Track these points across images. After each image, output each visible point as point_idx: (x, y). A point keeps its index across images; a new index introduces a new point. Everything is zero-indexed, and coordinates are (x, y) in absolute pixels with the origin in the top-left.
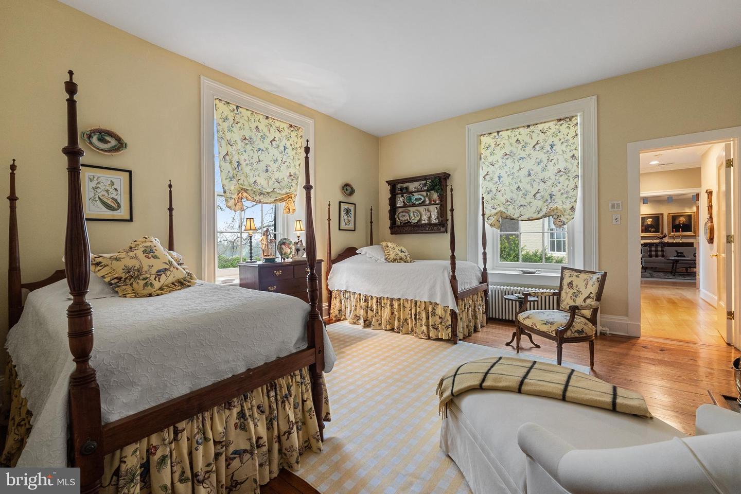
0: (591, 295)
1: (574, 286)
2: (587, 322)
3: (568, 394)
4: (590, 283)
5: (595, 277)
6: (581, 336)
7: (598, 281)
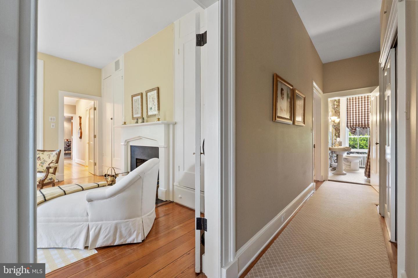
0: (53, 162)
1: (41, 159)
2: (53, 174)
3: (47, 198)
4: (52, 156)
5: (54, 153)
6: (51, 181)
7: (57, 154)
